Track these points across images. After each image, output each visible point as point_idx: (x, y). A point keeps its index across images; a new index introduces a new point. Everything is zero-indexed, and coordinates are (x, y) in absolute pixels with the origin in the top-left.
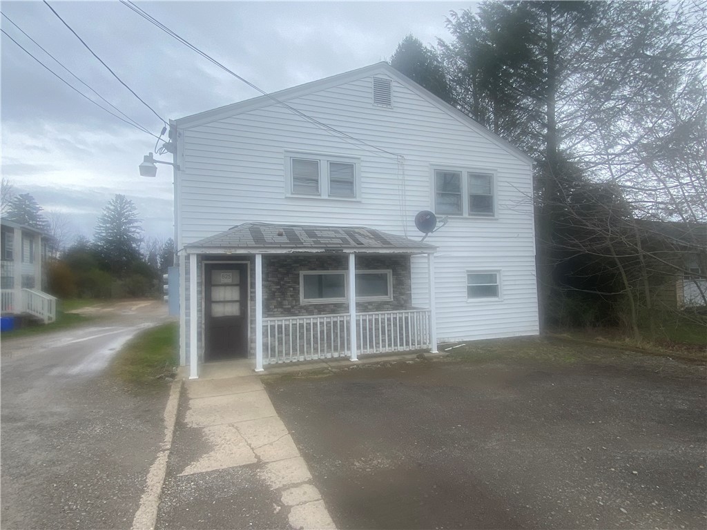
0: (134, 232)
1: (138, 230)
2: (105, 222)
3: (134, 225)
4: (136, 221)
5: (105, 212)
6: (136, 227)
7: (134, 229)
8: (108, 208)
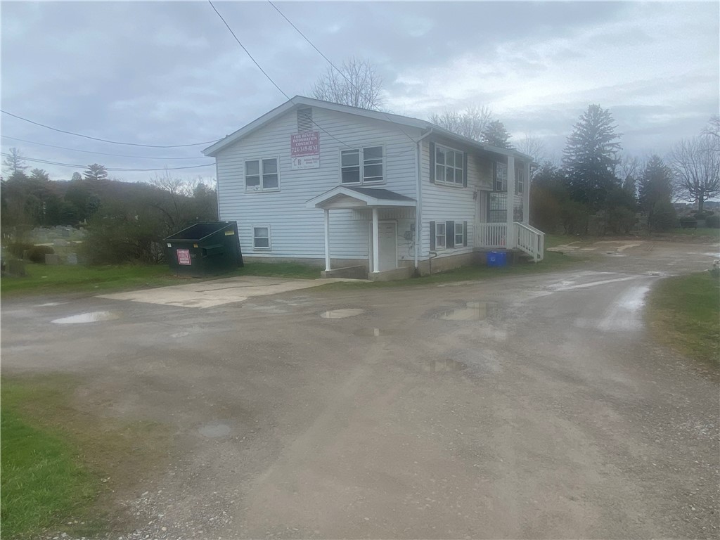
0: (609, 151)
1: (615, 149)
2: (575, 142)
3: (611, 142)
4: (613, 136)
5: (576, 130)
6: (612, 145)
7: (610, 148)
8: (580, 125)
